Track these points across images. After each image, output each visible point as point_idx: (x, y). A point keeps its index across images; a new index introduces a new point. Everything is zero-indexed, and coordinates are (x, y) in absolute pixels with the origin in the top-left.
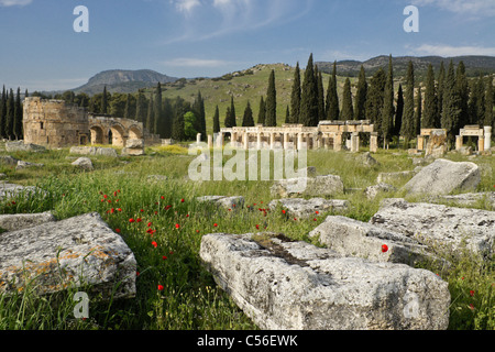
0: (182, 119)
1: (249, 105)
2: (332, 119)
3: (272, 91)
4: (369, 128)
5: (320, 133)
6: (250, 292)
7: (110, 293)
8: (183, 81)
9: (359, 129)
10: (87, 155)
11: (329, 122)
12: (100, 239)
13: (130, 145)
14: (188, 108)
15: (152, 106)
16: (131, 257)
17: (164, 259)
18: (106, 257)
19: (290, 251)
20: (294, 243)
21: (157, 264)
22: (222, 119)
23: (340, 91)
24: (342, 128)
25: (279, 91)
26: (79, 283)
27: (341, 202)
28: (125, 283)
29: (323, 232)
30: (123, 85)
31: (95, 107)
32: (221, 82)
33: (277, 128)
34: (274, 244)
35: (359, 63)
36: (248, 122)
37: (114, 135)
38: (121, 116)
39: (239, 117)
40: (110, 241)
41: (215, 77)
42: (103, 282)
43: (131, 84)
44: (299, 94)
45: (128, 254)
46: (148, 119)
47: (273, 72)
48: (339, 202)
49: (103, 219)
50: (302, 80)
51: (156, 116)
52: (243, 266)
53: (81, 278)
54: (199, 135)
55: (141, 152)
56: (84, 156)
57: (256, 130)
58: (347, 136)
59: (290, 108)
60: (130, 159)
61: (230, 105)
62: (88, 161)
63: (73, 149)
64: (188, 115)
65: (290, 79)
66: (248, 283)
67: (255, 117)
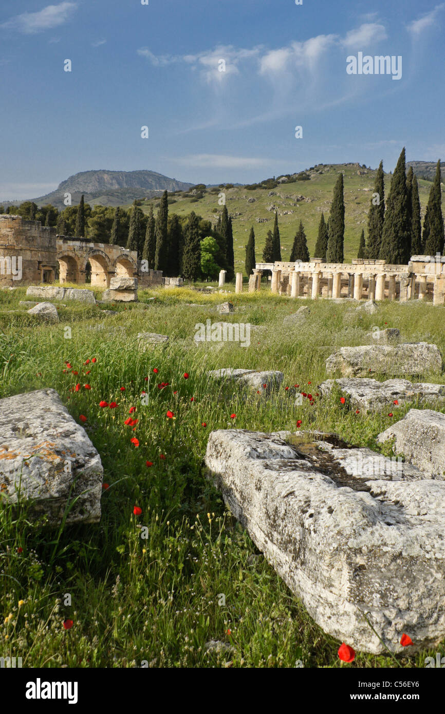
0: (197, 248)
1: (301, 228)
2: (433, 255)
3: (339, 209)
5: (412, 275)
6: (274, 526)
7: (62, 514)
8: (201, 189)
10: (51, 300)
11: (428, 258)
12: (51, 431)
13: (117, 286)
14: (207, 231)
15: (152, 228)
16: (95, 461)
17: (149, 465)
18: (57, 460)
19: (343, 464)
20: (351, 451)
22: (260, 248)
25: (349, 206)
26: (15, 496)
27: (436, 388)
28: (85, 501)
29: (400, 436)
30: (110, 194)
31: (67, 226)
32: (259, 191)
33: (344, 265)
34: (320, 451)
36: (300, 255)
37: (93, 270)
38: (106, 241)
39: (286, 247)
40: (67, 434)
41: (251, 183)
42: (52, 498)
43: (121, 195)
44: (381, 213)
45: (91, 455)
46: (145, 246)
47: (341, 177)
48: (431, 387)
49: (62, 400)
50: (387, 191)
51: (159, 242)
52: (265, 485)
53: (18, 490)
54: (222, 273)
55: (132, 297)
56: (46, 300)
57: (311, 268)
59: (367, 235)
60: (115, 307)
61: (272, 228)
62: (52, 309)
63: (32, 290)
64: (207, 241)
65: (369, 189)
66: (271, 512)
67: (311, 247)
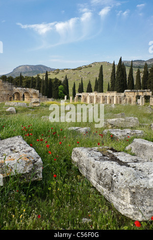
0: (57, 89)
1: (90, 82)
2: (131, 89)
3: (101, 75)
4: (149, 94)
5: (125, 96)
6: (100, 179)
7: (30, 178)
8: (58, 70)
9: (144, 94)
10: (13, 106)
11: (130, 90)
12: (24, 150)
13: (34, 101)
14: (60, 83)
15: (43, 83)
16: (40, 160)
17: (55, 160)
18: (28, 160)
19: (118, 157)
20: (119, 153)
21: (51, 162)
22: (77, 89)
23: (135, 75)
24: (136, 94)
25: (104, 75)
26: (14, 173)
27: (140, 132)
28: (37, 173)
29: (133, 147)
30: (29, 72)
31: (16, 83)
32: (76, 70)
33: (103, 93)
34: (109, 153)
35: (144, 61)
36: (89, 90)
37: (25, 96)
38: (29, 87)
39: (85, 88)
40: (29, 151)
41: (74, 68)
42: (27, 173)
43: (33, 72)
44: (115, 76)
45: (38, 158)
46: (41, 88)
47: (102, 66)
48: (139, 131)
49: (24, 139)
50: (116, 70)
51: (45, 87)
52: (96, 166)
53: (15, 171)
54: (66, 97)
55: (39, 105)
56: (11, 106)
57: (93, 94)
58: (138, 97)
59: (110, 84)
60: (33, 108)
61: (81, 82)
62: (13, 109)
63: (6, 103)
64: (60, 87)
65: (110, 69)
66: (99, 175)
67: (93, 88)
